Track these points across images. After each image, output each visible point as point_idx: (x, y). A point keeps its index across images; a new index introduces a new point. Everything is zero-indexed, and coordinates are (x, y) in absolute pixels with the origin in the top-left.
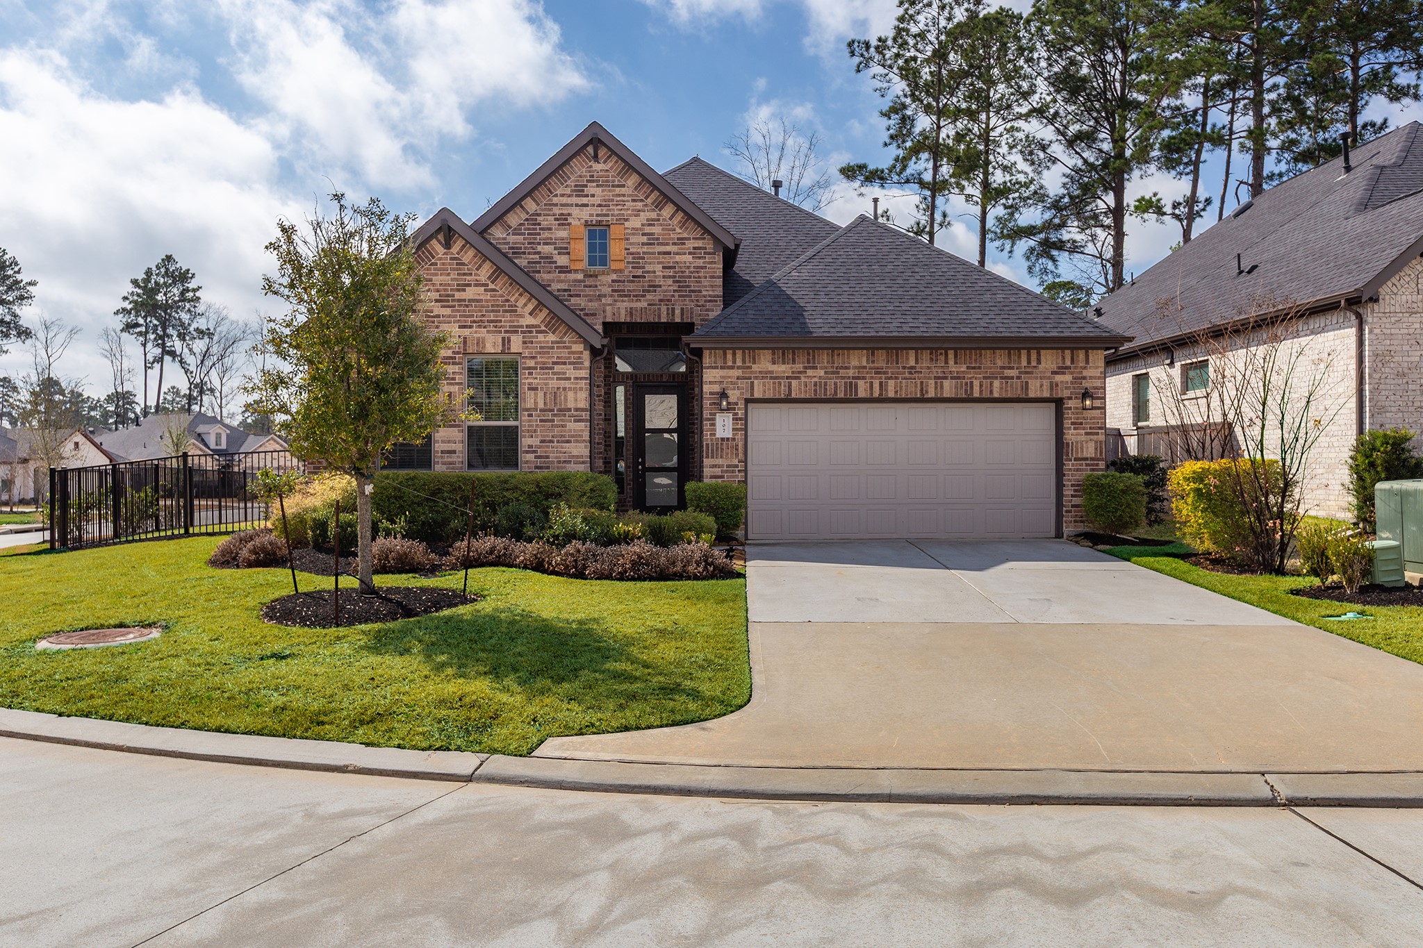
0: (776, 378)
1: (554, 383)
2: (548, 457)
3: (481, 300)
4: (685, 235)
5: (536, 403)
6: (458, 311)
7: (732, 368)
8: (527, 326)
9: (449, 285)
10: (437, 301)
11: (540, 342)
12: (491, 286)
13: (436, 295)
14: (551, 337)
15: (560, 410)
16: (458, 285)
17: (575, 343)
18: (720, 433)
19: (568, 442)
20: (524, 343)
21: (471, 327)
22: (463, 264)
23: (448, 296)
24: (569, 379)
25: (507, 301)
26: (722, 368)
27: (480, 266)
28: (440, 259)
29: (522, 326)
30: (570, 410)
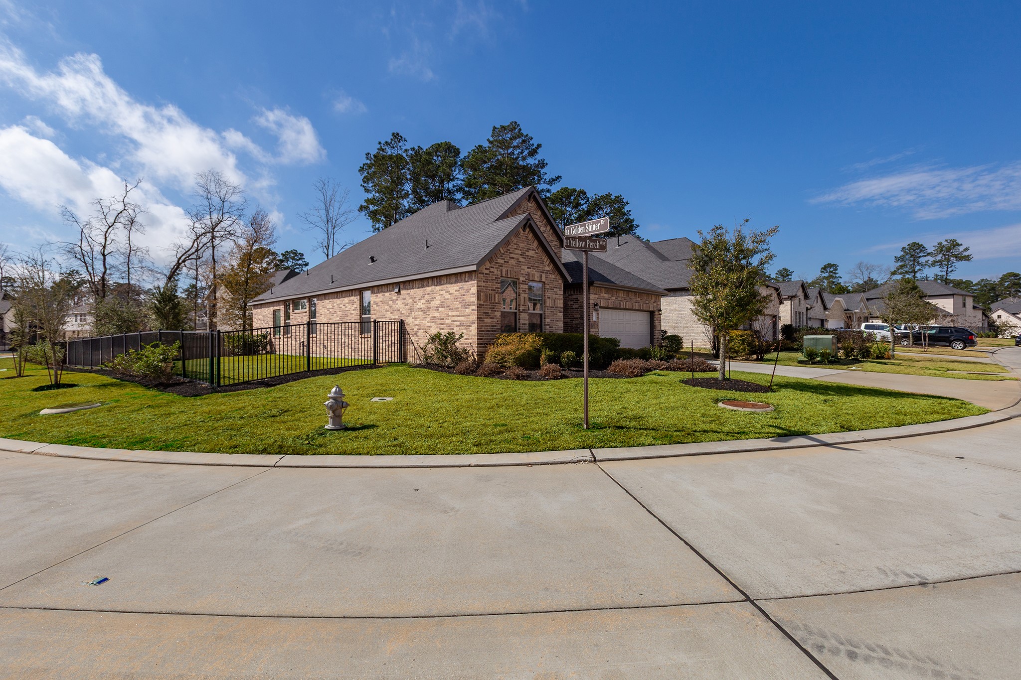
0: (605, 299)
1: (554, 296)
2: (552, 327)
3: (533, 257)
5: (549, 304)
6: (527, 260)
7: (596, 294)
8: (547, 271)
9: (524, 248)
10: (521, 255)
11: (550, 278)
12: (537, 251)
13: (519, 252)
14: (553, 277)
15: (556, 307)
16: (527, 249)
17: (559, 279)
18: (594, 320)
19: (558, 321)
20: (546, 277)
21: (531, 268)
22: (528, 240)
23: (524, 253)
24: (558, 294)
25: (541, 258)
26: (594, 294)
27: (534, 242)
28: (521, 236)
29: (545, 270)
30: (558, 307)
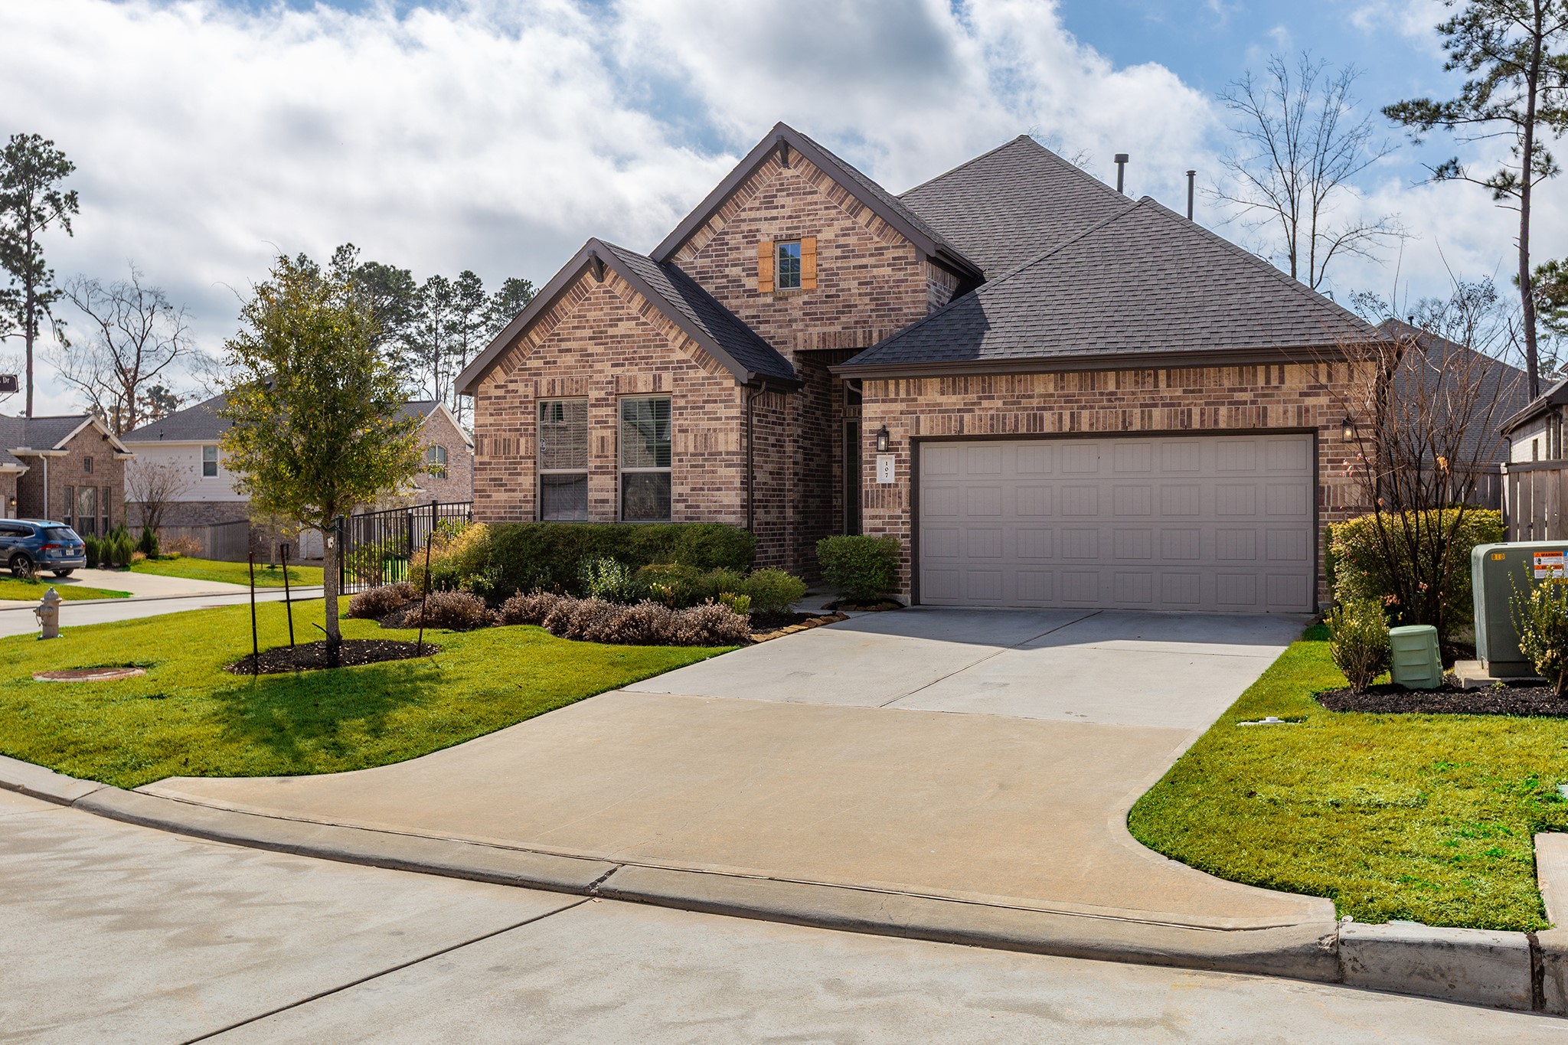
0: (946, 411)
1: (705, 424)
2: (698, 507)
3: (632, 336)
4: (884, 244)
5: (686, 447)
6: (611, 348)
7: (895, 401)
8: (678, 362)
9: (602, 320)
10: (591, 338)
11: (691, 379)
12: (643, 319)
13: (588, 333)
14: (702, 373)
15: (710, 454)
16: (611, 320)
17: (726, 378)
18: (881, 479)
19: (719, 489)
20: (675, 380)
21: (623, 365)
22: (615, 297)
23: (601, 332)
24: (719, 419)
25: (658, 334)
26: (884, 401)
27: (632, 298)
28: (594, 293)
29: (672, 362)
30: (720, 453)
